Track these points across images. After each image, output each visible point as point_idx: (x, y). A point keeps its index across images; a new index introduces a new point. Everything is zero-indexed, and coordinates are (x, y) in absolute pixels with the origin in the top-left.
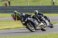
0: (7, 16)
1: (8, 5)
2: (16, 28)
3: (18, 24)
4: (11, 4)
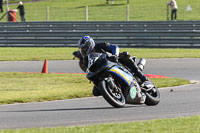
0: (12, 57)
1: (17, 18)
2: (45, 99)
4: (26, 16)
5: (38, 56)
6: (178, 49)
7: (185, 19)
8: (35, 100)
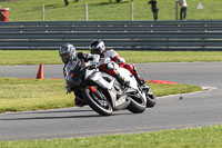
3: (48, 93)
5: (32, 60)
6: (188, 52)
7: (196, 19)
8: (30, 109)
